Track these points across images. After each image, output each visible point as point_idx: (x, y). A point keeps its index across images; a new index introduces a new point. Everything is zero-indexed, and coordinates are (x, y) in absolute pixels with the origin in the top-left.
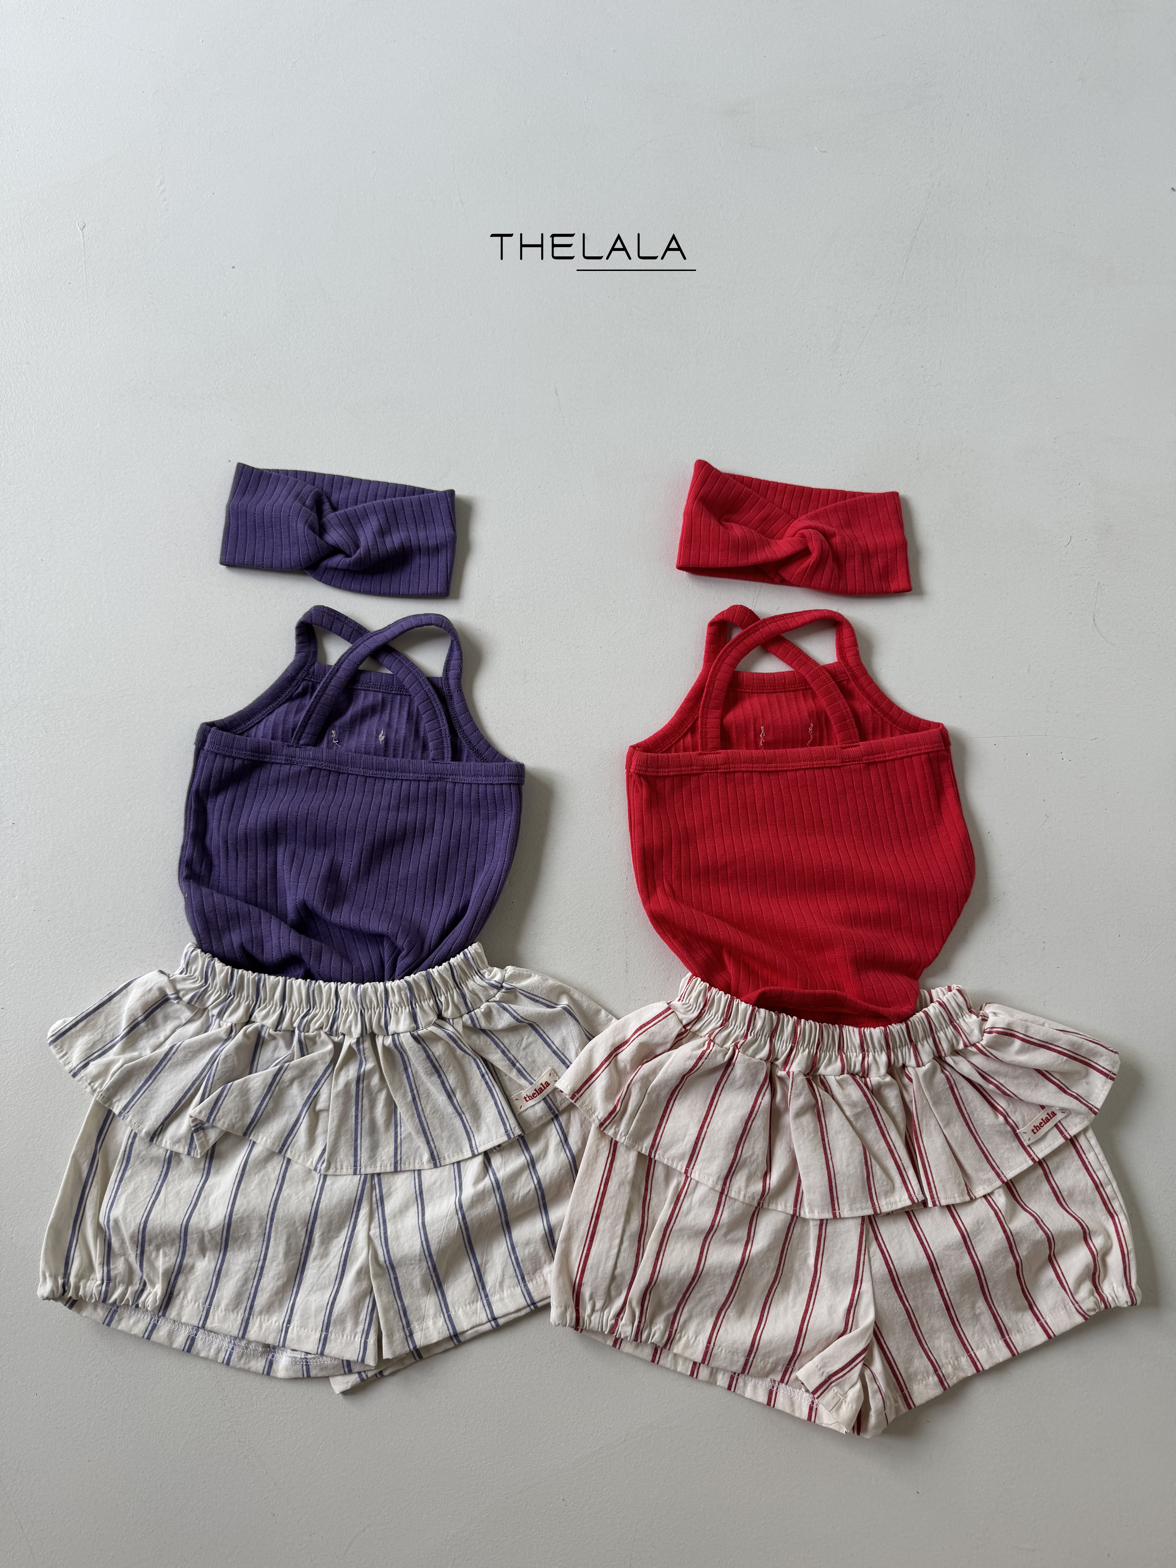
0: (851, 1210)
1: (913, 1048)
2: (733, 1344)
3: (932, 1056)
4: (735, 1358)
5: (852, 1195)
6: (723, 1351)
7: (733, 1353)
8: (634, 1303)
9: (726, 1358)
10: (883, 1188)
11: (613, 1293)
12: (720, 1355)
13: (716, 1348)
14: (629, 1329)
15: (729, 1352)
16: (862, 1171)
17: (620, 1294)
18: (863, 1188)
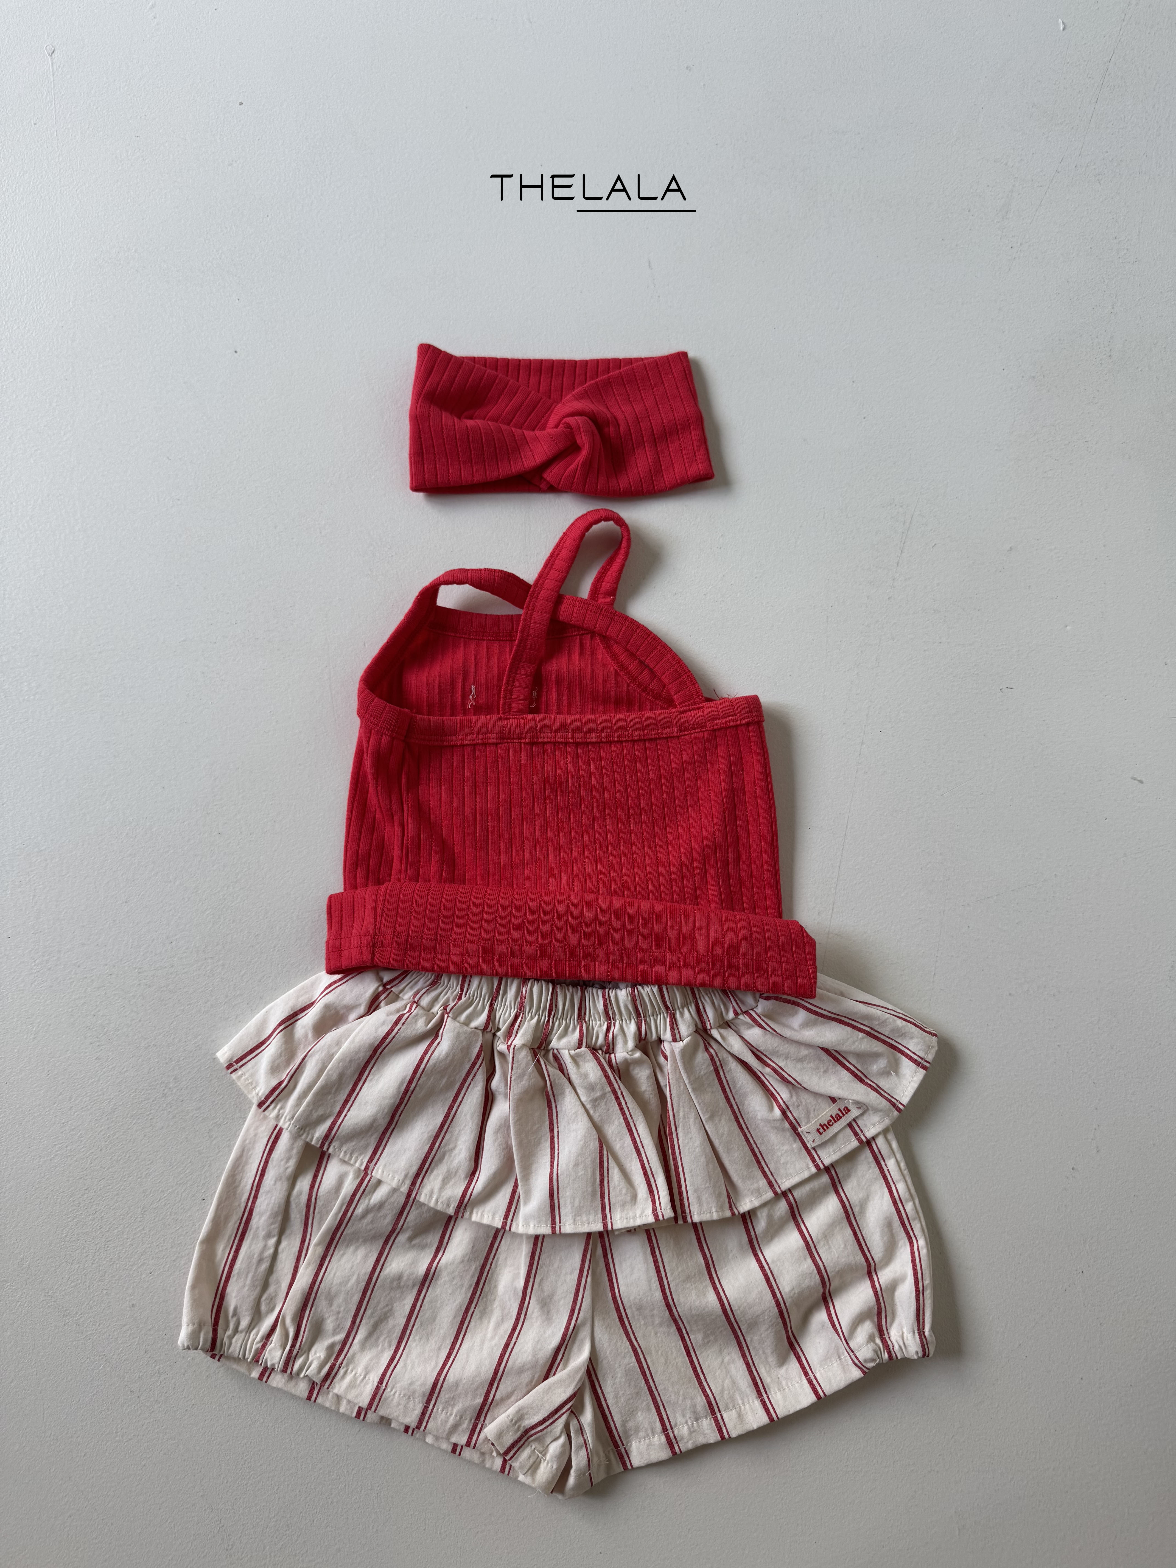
0: (575, 1222)
1: (670, 1017)
2: (411, 1384)
3: (692, 1029)
4: (411, 1404)
5: (576, 1204)
6: (397, 1395)
7: (409, 1398)
8: (288, 1321)
9: (399, 1404)
10: (620, 1198)
11: (263, 1308)
12: (392, 1400)
13: (389, 1389)
14: (279, 1353)
15: (405, 1395)
16: (594, 1174)
17: (273, 1309)
18: (593, 1194)
